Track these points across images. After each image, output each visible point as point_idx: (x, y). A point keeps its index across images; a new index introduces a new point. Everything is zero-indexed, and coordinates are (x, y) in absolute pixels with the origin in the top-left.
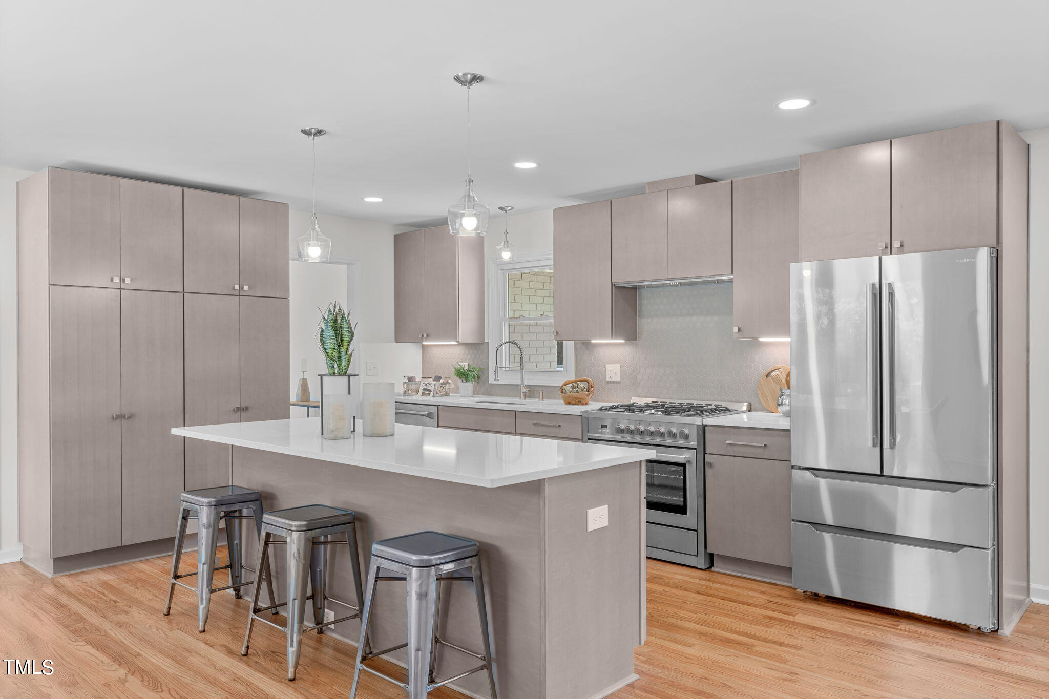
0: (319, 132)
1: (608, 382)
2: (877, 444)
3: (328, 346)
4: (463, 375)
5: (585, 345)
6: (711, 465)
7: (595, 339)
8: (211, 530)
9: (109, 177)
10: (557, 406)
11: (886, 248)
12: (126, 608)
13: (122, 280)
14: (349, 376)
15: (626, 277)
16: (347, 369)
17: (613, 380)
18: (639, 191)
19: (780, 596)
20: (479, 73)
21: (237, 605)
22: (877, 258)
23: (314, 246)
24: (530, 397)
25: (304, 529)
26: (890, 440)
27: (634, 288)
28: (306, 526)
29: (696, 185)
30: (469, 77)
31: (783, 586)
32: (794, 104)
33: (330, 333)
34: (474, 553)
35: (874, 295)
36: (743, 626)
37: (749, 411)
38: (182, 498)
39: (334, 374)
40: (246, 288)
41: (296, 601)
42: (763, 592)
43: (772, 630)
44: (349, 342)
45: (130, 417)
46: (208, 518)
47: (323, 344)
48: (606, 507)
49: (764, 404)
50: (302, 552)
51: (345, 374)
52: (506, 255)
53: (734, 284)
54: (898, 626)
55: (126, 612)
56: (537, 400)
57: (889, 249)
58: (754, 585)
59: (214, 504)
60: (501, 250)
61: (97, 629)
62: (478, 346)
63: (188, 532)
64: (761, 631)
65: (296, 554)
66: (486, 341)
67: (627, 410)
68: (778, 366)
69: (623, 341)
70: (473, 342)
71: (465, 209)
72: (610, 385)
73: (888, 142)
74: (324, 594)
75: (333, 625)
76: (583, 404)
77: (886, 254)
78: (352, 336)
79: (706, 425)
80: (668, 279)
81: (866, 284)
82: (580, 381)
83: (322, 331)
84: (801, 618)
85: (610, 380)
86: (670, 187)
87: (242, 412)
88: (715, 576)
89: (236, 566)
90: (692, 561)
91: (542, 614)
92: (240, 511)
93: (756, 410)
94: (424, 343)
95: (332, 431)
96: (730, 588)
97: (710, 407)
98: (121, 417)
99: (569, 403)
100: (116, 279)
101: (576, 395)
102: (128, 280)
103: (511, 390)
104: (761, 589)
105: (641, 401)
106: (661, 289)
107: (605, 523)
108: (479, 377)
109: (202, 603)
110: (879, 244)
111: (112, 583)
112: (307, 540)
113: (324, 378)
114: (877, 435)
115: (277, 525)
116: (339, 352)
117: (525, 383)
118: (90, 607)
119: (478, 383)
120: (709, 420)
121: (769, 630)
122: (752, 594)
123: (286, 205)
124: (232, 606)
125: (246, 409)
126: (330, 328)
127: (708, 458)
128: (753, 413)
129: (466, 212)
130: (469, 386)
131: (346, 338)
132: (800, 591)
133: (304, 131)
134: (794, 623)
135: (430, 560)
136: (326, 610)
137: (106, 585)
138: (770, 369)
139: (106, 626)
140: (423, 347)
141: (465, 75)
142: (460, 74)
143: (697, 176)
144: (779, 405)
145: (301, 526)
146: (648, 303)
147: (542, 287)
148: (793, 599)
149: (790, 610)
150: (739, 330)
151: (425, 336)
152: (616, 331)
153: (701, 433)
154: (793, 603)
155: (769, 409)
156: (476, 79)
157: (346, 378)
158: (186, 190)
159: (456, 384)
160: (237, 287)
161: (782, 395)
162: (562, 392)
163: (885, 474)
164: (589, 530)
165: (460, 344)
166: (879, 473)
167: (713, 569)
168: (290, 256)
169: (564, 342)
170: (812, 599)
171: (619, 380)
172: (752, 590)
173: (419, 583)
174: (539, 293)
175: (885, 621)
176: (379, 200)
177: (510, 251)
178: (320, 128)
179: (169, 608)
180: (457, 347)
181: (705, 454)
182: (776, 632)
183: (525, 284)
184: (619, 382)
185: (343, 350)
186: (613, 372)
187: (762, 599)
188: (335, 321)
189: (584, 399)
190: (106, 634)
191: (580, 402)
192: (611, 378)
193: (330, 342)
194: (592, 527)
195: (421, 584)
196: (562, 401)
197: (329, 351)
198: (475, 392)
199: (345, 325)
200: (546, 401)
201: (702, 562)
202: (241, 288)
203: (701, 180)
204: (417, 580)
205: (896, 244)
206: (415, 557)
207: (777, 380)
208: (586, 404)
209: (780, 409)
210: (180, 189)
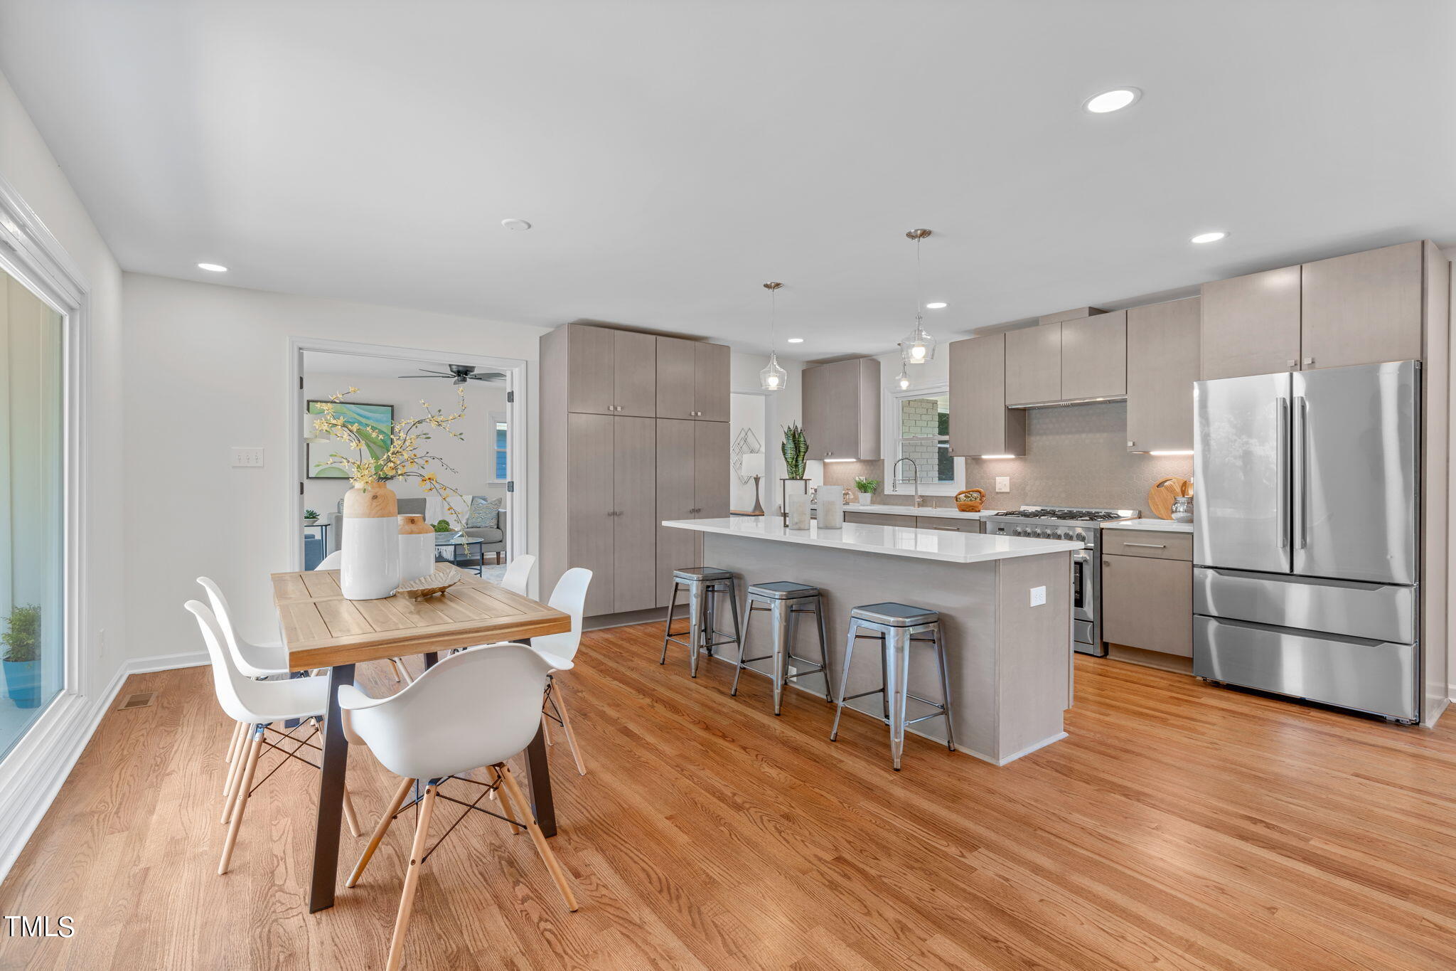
0: (778, 285)
1: (997, 493)
2: (1287, 545)
3: (789, 456)
4: (863, 487)
5: (975, 461)
6: (1108, 564)
7: (985, 454)
8: (699, 599)
9: (607, 330)
10: (954, 513)
11: (1296, 365)
12: (631, 658)
13: (615, 408)
14: (806, 480)
15: (1018, 402)
16: (803, 474)
17: (1003, 490)
18: (1034, 323)
19: (1180, 682)
20: (927, 228)
21: (709, 660)
22: (1287, 374)
23: (774, 376)
24: (923, 506)
25: (784, 597)
26: (1302, 542)
27: (1024, 410)
28: (786, 595)
29: (1090, 315)
30: (919, 232)
31: (1180, 674)
32: (1209, 238)
33: (790, 446)
34: (936, 620)
35: (1285, 408)
36: (1152, 704)
37: (1139, 518)
38: (675, 574)
39: (793, 479)
40: (699, 414)
41: (780, 654)
42: (1162, 678)
43: (1181, 708)
44: (805, 453)
45: (620, 515)
46: (697, 589)
47: (784, 455)
48: (1044, 588)
49: (1154, 511)
50: (783, 615)
51: (801, 479)
52: (904, 384)
53: (1129, 403)
54: (1309, 713)
55: (632, 661)
56: (930, 509)
57: (1299, 366)
58: (1151, 672)
59: (701, 579)
60: (900, 380)
61: (616, 670)
62: (875, 463)
63: (676, 604)
64: (1173, 709)
65: (779, 617)
66: (882, 458)
67: (1022, 516)
68: (1169, 477)
69: (1012, 456)
70: (871, 459)
71: (915, 340)
72: (999, 496)
73: (1299, 266)
74: (789, 654)
75: (795, 678)
76: (976, 511)
77: (1296, 370)
78: (807, 448)
79: (1103, 529)
80: (1061, 400)
81: (1277, 399)
82: (973, 491)
83: (783, 444)
84: (1204, 700)
85: (999, 491)
86: (1062, 319)
87: (696, 513)
88: (1111, 663)
89: (709, 630)
90: (1090, 650)
91: (997, 672)
92: (713, 586)
93: (1145, 517)
94: (827, 461)
95: (797, 523)
96: (1129, 673)
97: (1100, 514)
98: (614, 514)
99: (963, 511)
100: (612, 408)
101: (970, 503)
102: (619, 409)
103: (907, 500)
104: (1159, 675)
105: (1032, 509)
106: (1050, 410)
107: (1043, 601)
108: (875, 490)
109: (694, 655)
110: (1289, 361)
111: (612, 640)
112: (787, 607)
113: (786, 481)
114: (1287, 539)
115: (763, 594)
116: (797, 461)
117: (919, 493)
118: (604, 655)
119: (874, 494)
120: (1104, 525)
121: (1179, 708)
122: (1152, 678)
123: (728, 348)
124: (706, 661)
125: (698, 511)
126: (791, 441)
127: (1105, 558)
128: (1143, 520)
129: (916, 343)
130: (868, 496)
131: (802, 450)
132: (1199, 678)
133: (766, 286)
134: (1202, 705)
135: (904, 622)
136: (790, 667)
137: (607, 640)
138: (1161, 480)
139: (622, 669)
140: (825, 465)
141: (916, 231)
142: (913, 231)
143: (1090, 308)
144: (1173, 512)
145: (782, 595)
146: (1036, 422)
147: (925, 412)
148: (1194, 685)
149: (1195, 694)
150: (1134, 445)
151: (830, 454)
152: (1009, 447)
153: (1098, 535)
154: (1195, 688)
155: (1160, 516)
156: (925, 233)
157: (803, 482)
158: (658, 337)
159: (854, 494)
160: (693, 414)
161: (1177, 503)
162: (957, 501)
163: (1295, 573)
164: (1032, 606)
165: (859, 460)
166: (1288, 571)
167: (1108, 657)
168: (732, 390)
169: (955, 458)
170: (1214, 686)
171: (1008, 491)
172: (1152, 676)
173: (896, 639)
174: (924, 417)
175: (1294, 708)
176: (801, 340)
177: (908, 381)
178: (778, 282)
179: (664, 659)
180: (855, 464)
181: (1101, 553)
182: (1184, 710)
183: (912, 411)
184: (1008, 493)
185: (800, 459)
186: (1003, 484)
187: (1164, 683)
188: (794, 436)
189: (977, 507)
190: (624, 675)
191: (973, 509)
192: (1000, 489)
193: (790, 453)
194: (1034, 603)
195: (898, 640)
196: (957, 510)
197: (790, 460)
198: (873, 502)
199: (802, 439)
200: (939, 509)
201: (1099, 652)
202: (696, 414)
203: (1094, 311)
204: (894, 637)
205: (1307, 361)
206: (892, 619)
207: (1171, 489)
208: (979, 511)
209: (1174, 516)
210: (654, 337)
